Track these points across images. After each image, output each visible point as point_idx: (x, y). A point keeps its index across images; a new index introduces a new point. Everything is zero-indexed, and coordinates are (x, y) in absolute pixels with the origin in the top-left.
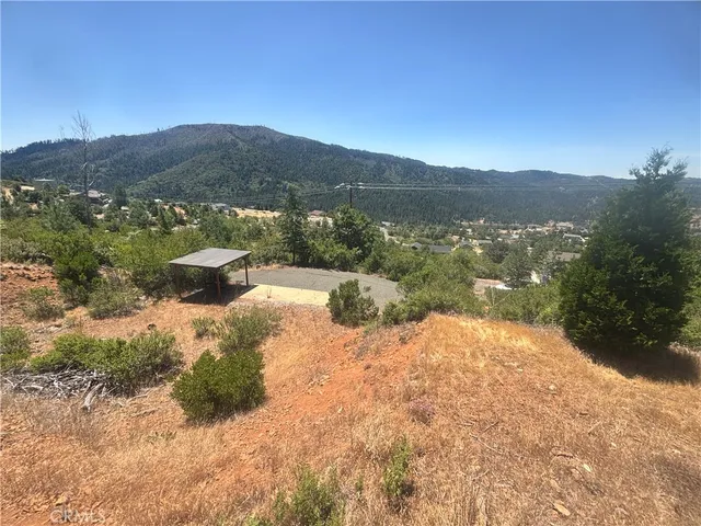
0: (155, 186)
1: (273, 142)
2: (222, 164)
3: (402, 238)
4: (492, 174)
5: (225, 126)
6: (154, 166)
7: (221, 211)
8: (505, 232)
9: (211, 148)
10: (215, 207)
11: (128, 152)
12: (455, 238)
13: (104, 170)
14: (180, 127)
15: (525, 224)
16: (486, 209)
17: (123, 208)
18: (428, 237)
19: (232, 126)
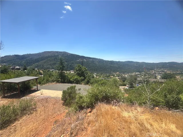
0: (37, 65)
1: (67, 55)
2: (55, 60)
3: (99, 77)
4: (119, 62)
5: (56, 52)
6: (37, 61)
7: (52, 71)
8: (124, 75)
9: (52, 56)
10: (51, 70)
11: (31, 57)
12: (112, 77)
13: (24, 62)
14: (45, 52)
15: (128, 73)
16: (119, 70)
17: (25, 71)
18: (105, 76)
19: (58, 52)
